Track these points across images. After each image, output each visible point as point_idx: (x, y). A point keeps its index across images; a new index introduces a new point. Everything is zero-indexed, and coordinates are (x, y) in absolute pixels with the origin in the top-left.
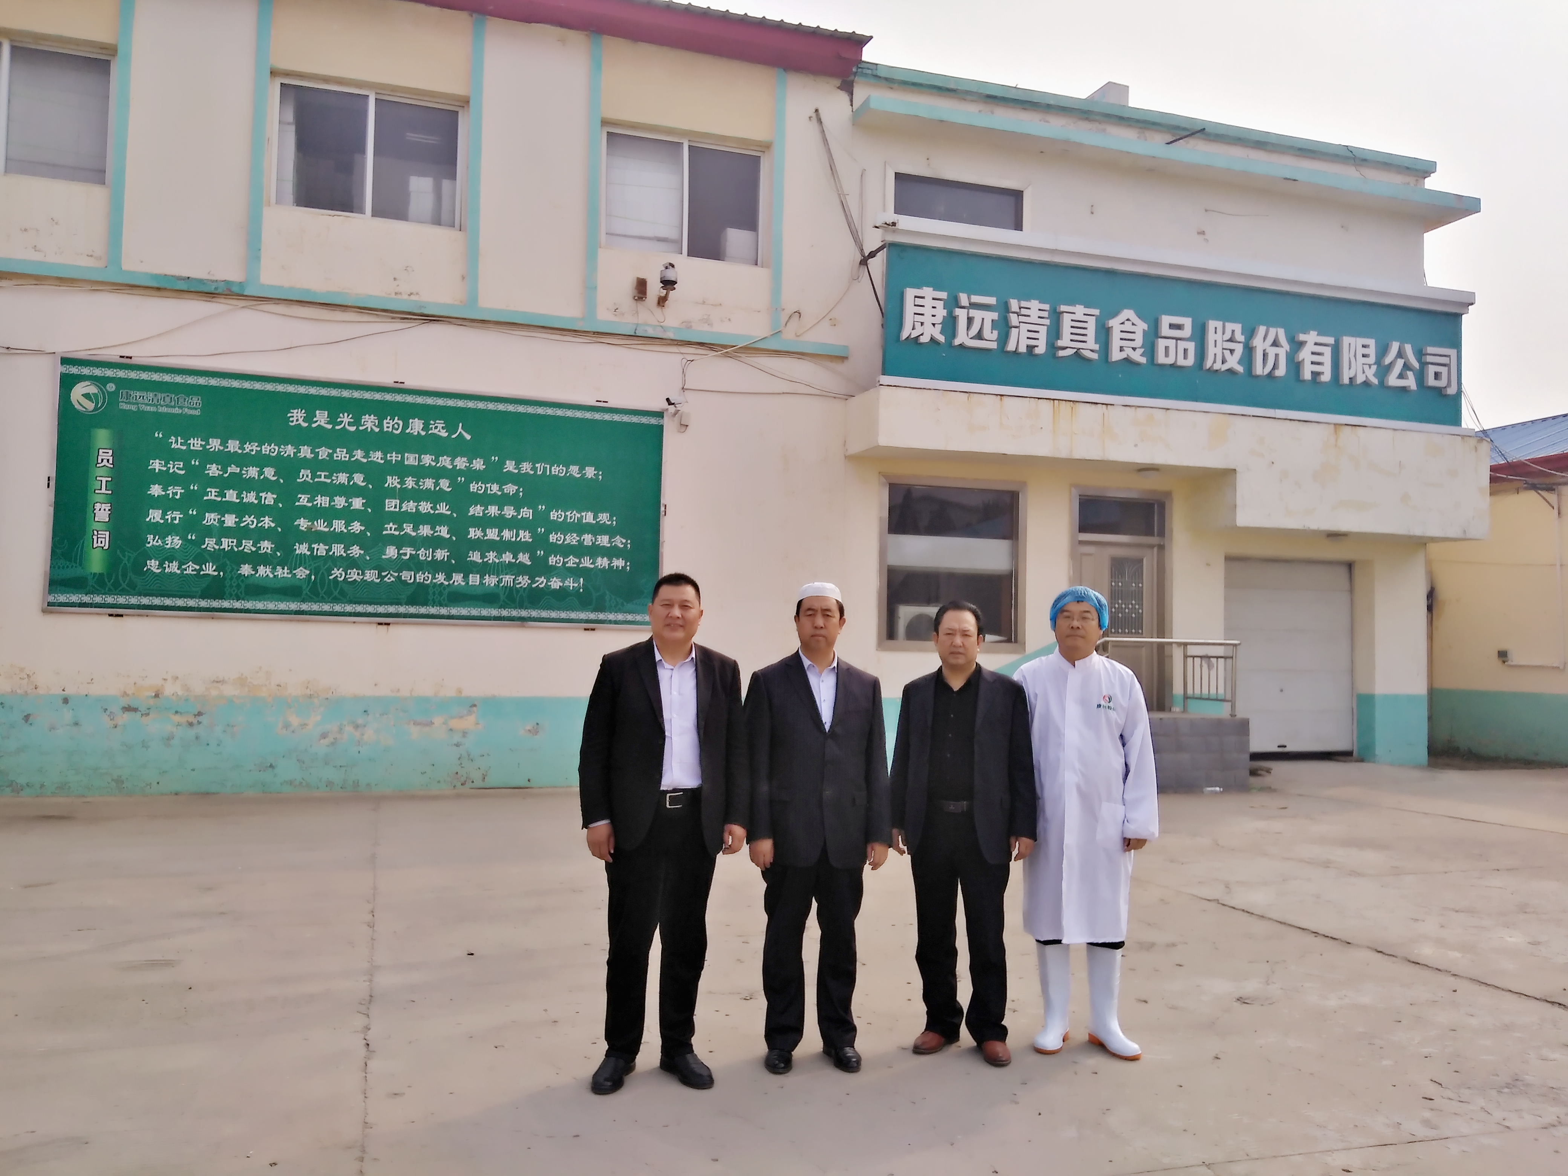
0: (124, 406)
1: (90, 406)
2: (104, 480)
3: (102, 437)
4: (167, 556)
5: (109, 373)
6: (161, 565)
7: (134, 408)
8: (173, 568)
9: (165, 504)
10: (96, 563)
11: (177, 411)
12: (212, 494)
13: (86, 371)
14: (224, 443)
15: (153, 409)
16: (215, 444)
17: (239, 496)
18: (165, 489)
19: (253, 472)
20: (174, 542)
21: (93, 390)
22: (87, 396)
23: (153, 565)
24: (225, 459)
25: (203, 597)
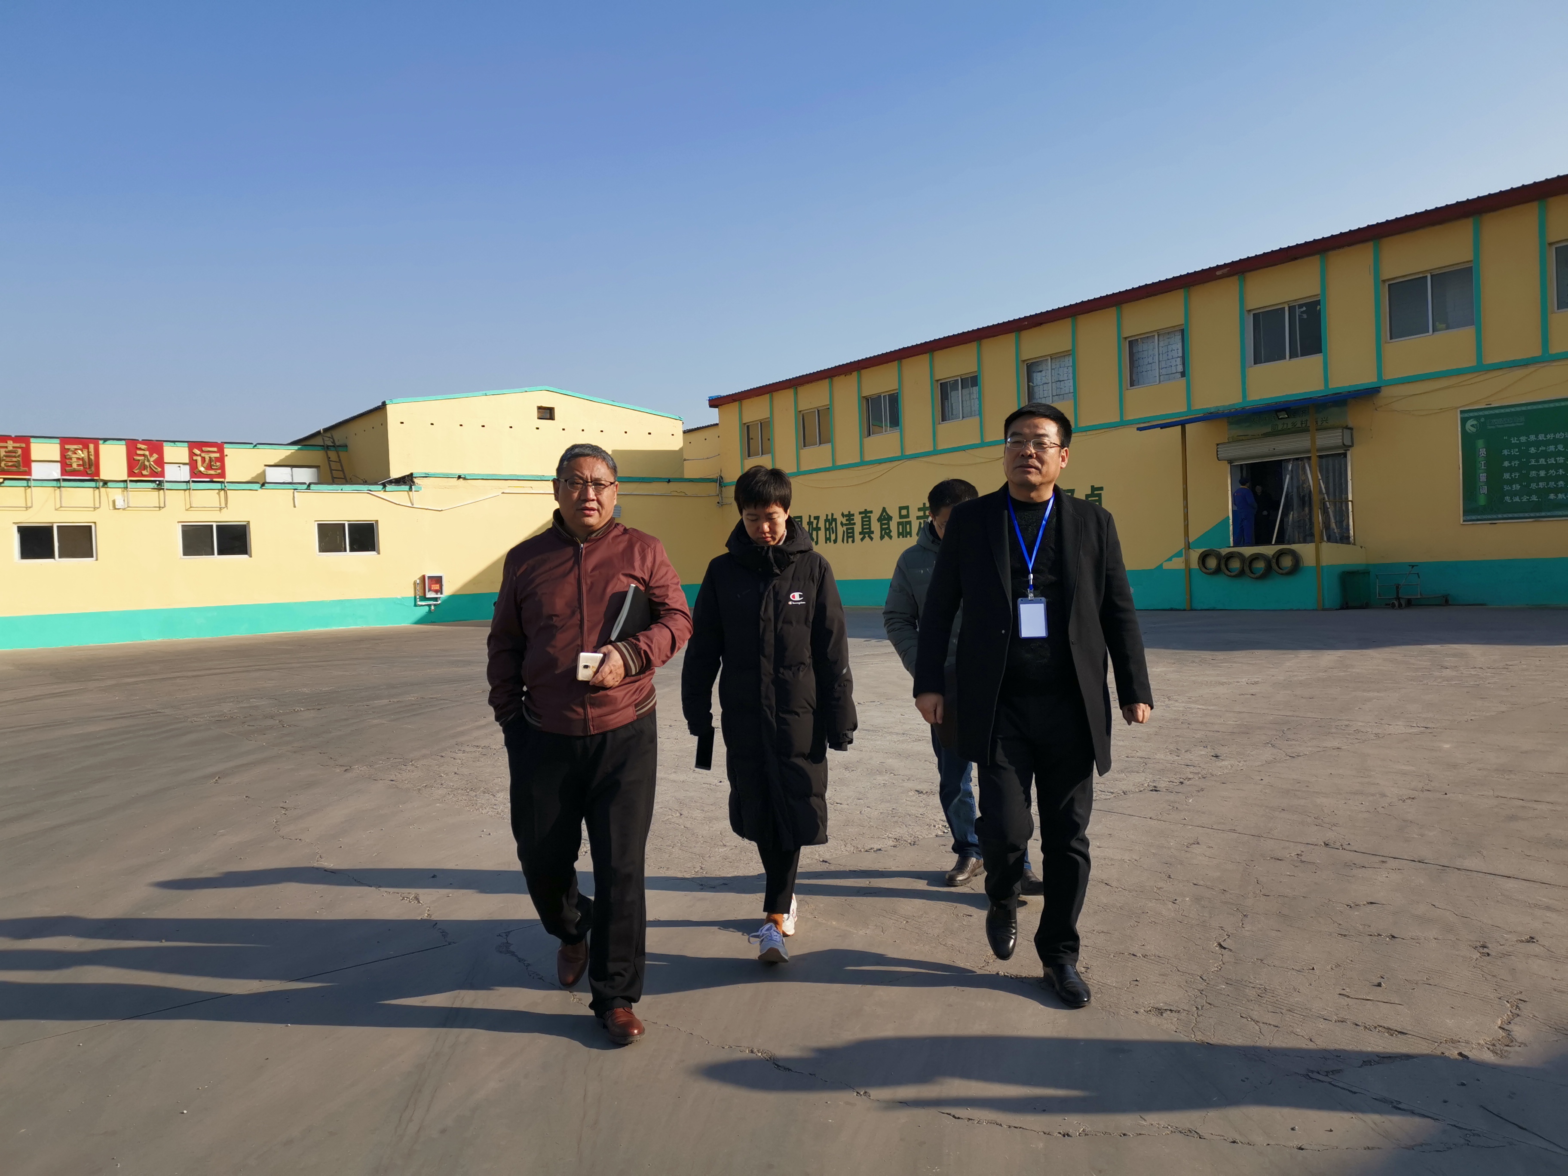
0: (1489, 427)
1: (1474, 430)
2: (1483, 462)
3: (1480, 443)
4: (1513, 494)
5: (1481, 413)
6: (1511, 499)
7: (1493, 427)
8: (1517, 499)
9: (1510, 470)
10: (1482, 501)
11: (1513, 425)
12: (1533, 462)
13: (1471, 414)
14: (1537, 437)
15: (1502, 426)
16: (1532, 438)
17: (1546, 461)
18: (1510, 463)
19: (1552, 448)
20: (1516, 487)
21: (1475, 422)
22: (1472, 426)
23: (1507, 499)
24: (1537, 444)
25: (1532, 511)
